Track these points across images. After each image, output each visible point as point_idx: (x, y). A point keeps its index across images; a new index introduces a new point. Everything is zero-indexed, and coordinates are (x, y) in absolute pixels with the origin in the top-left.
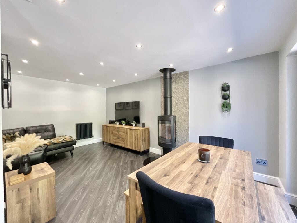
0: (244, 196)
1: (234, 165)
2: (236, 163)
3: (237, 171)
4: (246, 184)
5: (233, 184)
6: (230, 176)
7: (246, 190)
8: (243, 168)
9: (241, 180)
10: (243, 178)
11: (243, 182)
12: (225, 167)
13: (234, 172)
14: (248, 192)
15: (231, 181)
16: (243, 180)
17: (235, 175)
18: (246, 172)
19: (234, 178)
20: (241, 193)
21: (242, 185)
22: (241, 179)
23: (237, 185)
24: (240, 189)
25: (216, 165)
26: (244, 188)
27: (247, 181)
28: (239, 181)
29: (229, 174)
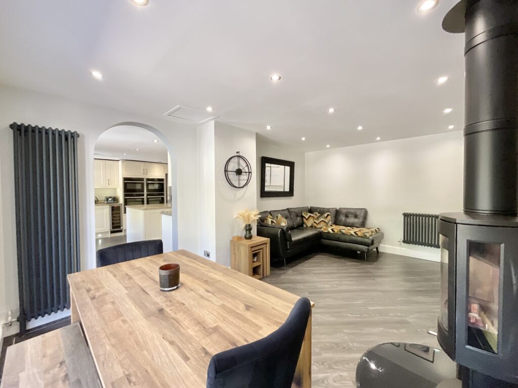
0: (86, 286)
1: (122, 312)
2: (124, 321)
3: (110, 306)
4: (87, 297)
5: (103, 287)
6: (113, 293)
7: (85, 291)
8: (103, 318)
9: (96, 297)
10: (94, 301)
11: (92, 297)
12: (131, 298)
13: (112, 300)
14: (84, 290)
15: (107, 288)
16: (93, 298)
17: (107, 298)
18: (95, 312)
19: (106, 294)
20: (89, 286)
21: (92, 292)
22: (98, 298)
23: (97, 289)
24: (93, 288)
25: (148, 294)
26: (88, 291)
27: (88, 300)
28: (97, 294)
29: (115, 294)
